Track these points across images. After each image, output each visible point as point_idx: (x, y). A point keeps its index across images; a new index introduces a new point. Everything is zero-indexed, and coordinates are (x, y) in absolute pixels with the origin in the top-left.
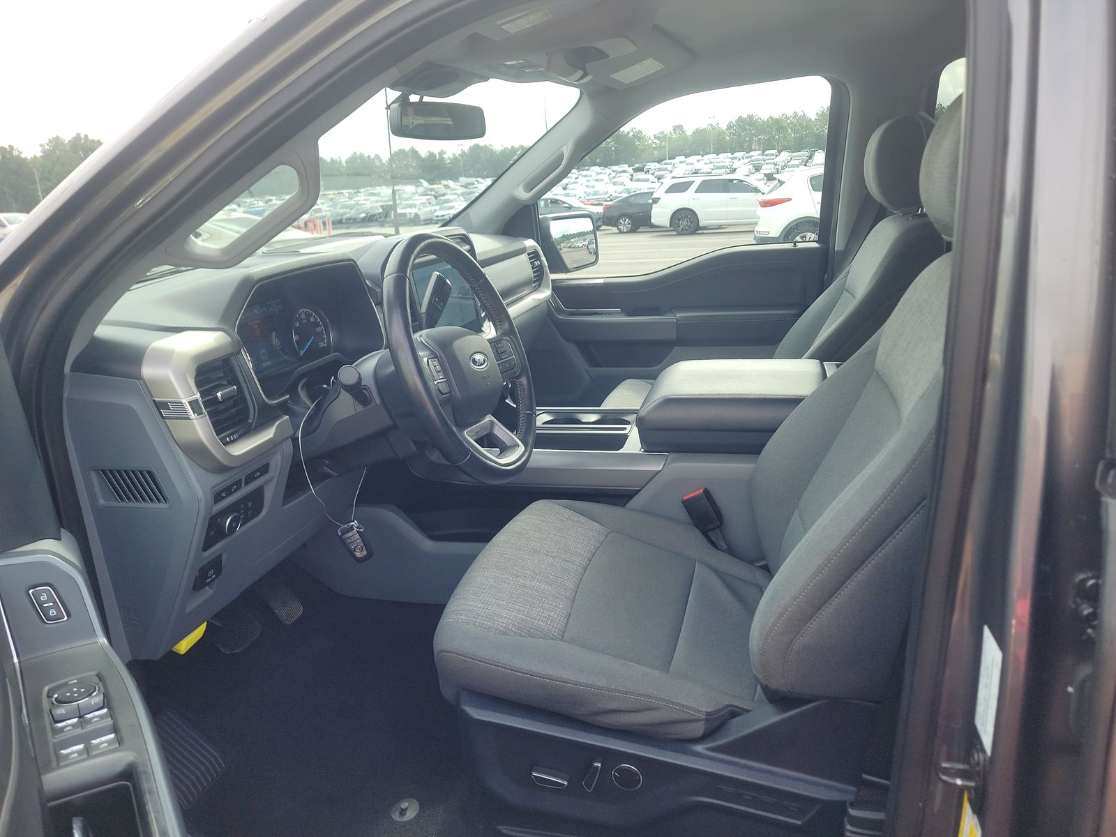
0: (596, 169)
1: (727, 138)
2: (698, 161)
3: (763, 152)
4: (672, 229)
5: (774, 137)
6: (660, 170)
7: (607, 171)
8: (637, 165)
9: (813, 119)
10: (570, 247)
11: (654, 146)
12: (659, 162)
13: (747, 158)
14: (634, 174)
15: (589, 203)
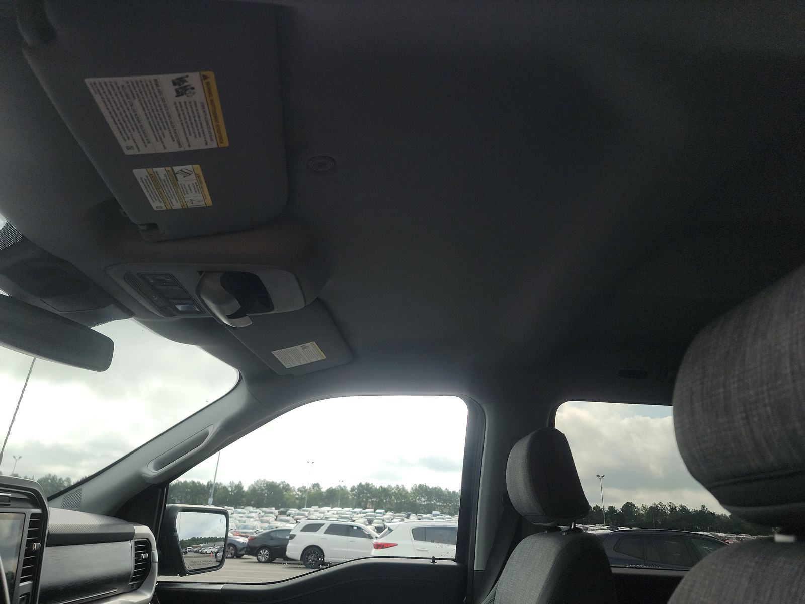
0: (251, 509)
1: (350, 497)
2: (328, 511)
3: (375, 511)
4: (302, 562)
5: (383, 501)
6: (299, 515)
7: (258, 511)
8: (282, 509)
9: (409, 492)
10: (197, 552)
11: (297, 496)
12: (299, 508)
13: (364, 513)
14: (279, 516)
15: (238, 534)
